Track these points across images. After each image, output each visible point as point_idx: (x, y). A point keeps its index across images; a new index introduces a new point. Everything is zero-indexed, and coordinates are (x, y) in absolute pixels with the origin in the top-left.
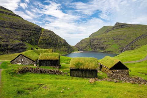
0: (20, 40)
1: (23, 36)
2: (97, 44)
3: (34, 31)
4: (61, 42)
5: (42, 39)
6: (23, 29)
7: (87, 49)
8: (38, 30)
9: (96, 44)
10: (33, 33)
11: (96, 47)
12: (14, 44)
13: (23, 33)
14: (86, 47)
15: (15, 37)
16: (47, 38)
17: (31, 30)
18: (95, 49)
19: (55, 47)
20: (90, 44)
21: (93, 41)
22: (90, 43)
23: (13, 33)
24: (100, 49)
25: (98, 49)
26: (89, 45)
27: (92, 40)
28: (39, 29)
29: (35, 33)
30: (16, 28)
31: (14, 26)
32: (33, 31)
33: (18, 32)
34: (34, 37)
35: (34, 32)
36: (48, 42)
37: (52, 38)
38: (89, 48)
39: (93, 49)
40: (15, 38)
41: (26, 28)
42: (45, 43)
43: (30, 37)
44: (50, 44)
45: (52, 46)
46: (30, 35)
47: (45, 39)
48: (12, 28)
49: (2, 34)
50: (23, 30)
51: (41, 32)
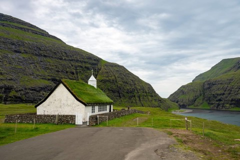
0: (49, 80)
1: (58, 71)
2: (223, 94)
3: (85, 62)
4: (143, 89)
5: (102, 81)
6: (61, 59)
7: (197, 106)
8: (94, 62)
9: (219, 92)
10: (81, 67)
11: (220, 100)
12: (29, 86)
13: (60, 66)
14: (195, 101)
15: (38, 73)
16: (113, 78)
17: (77, 61)
18: (219, 105)
19: (130, 98)
20: (204, 94)
21: (209, 88)
22: (203, 91)
23: (36, 64)
24: (234, 104)
25: (228, 105)
26: (202, 97)
27: (206, 86)
28: (95, 60)
29: (85, 67)
30: (45, 56)
31: (42, 52)
32: (81, 62)
33: (50, 62)
34: (83, 76)
35: (84, 65)
36: (114, 87)
37: (122, 79)
38: (201, 102)
39: (212, 104)
40: (37, 75)
41: (67, 56)
42: (108, 89)
43: (75, 75)
44: (118, 92)
45: (124, 96)
46: (74, 71)
47: (109, 81)
48: (36, 55)
49: (8, 65)
50: (60, 61)
51: (101, 65)
